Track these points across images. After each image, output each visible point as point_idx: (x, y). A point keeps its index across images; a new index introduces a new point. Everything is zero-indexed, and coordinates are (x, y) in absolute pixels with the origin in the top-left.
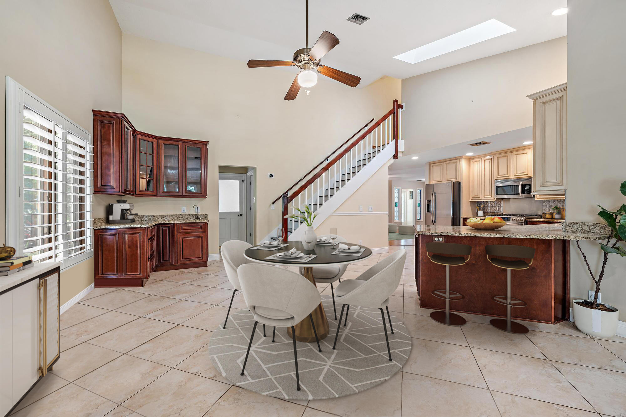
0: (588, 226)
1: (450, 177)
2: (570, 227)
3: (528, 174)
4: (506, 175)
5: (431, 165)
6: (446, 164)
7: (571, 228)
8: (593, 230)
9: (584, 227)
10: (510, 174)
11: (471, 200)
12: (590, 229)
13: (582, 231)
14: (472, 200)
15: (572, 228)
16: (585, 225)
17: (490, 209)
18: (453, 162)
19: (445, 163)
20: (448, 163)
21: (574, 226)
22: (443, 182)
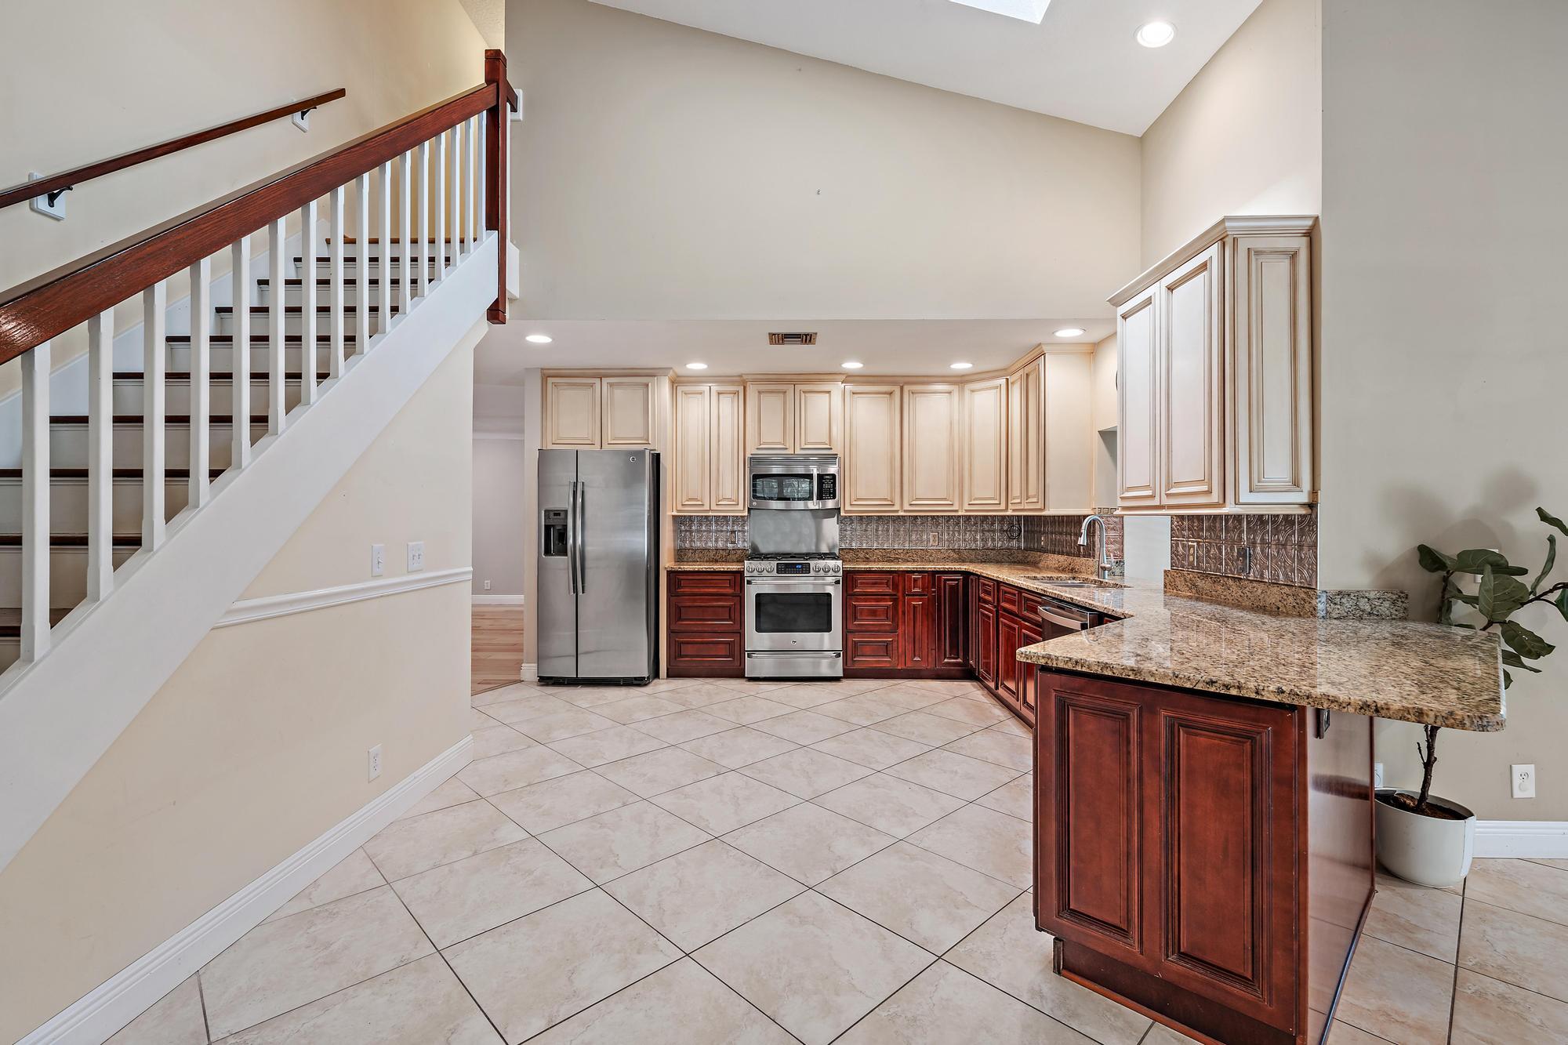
0: (1369, 600)
1: (624, 432)
2: (1335, 604)
3: (831, 449)
4: (780, 443)
5: (550, 380)
6: (611, 385)
7: (1337, 606)
8: (1377, 608)
9: (1363, 603)
10: (789, 444)
11: (675, 513)
12: (1373, 606)
13: (1359, 613)
14: (678, 511)
15: (1339, 607)
16: (1363, 597)
17: (716, 541)
18: (637, 384)
19: (605, 381)
20: (619, 384)
21: (1343, 600)
22: (597, 447)
